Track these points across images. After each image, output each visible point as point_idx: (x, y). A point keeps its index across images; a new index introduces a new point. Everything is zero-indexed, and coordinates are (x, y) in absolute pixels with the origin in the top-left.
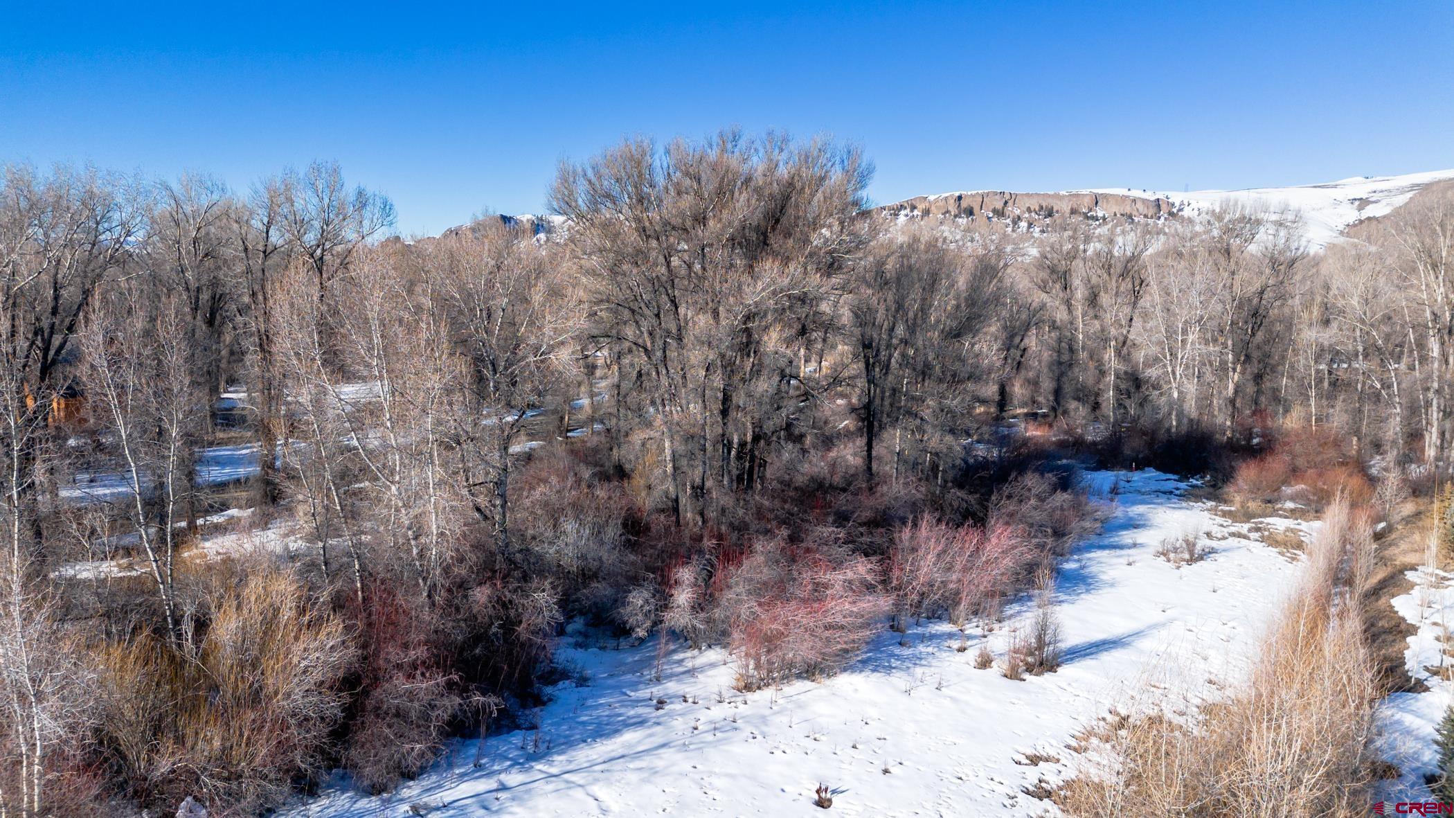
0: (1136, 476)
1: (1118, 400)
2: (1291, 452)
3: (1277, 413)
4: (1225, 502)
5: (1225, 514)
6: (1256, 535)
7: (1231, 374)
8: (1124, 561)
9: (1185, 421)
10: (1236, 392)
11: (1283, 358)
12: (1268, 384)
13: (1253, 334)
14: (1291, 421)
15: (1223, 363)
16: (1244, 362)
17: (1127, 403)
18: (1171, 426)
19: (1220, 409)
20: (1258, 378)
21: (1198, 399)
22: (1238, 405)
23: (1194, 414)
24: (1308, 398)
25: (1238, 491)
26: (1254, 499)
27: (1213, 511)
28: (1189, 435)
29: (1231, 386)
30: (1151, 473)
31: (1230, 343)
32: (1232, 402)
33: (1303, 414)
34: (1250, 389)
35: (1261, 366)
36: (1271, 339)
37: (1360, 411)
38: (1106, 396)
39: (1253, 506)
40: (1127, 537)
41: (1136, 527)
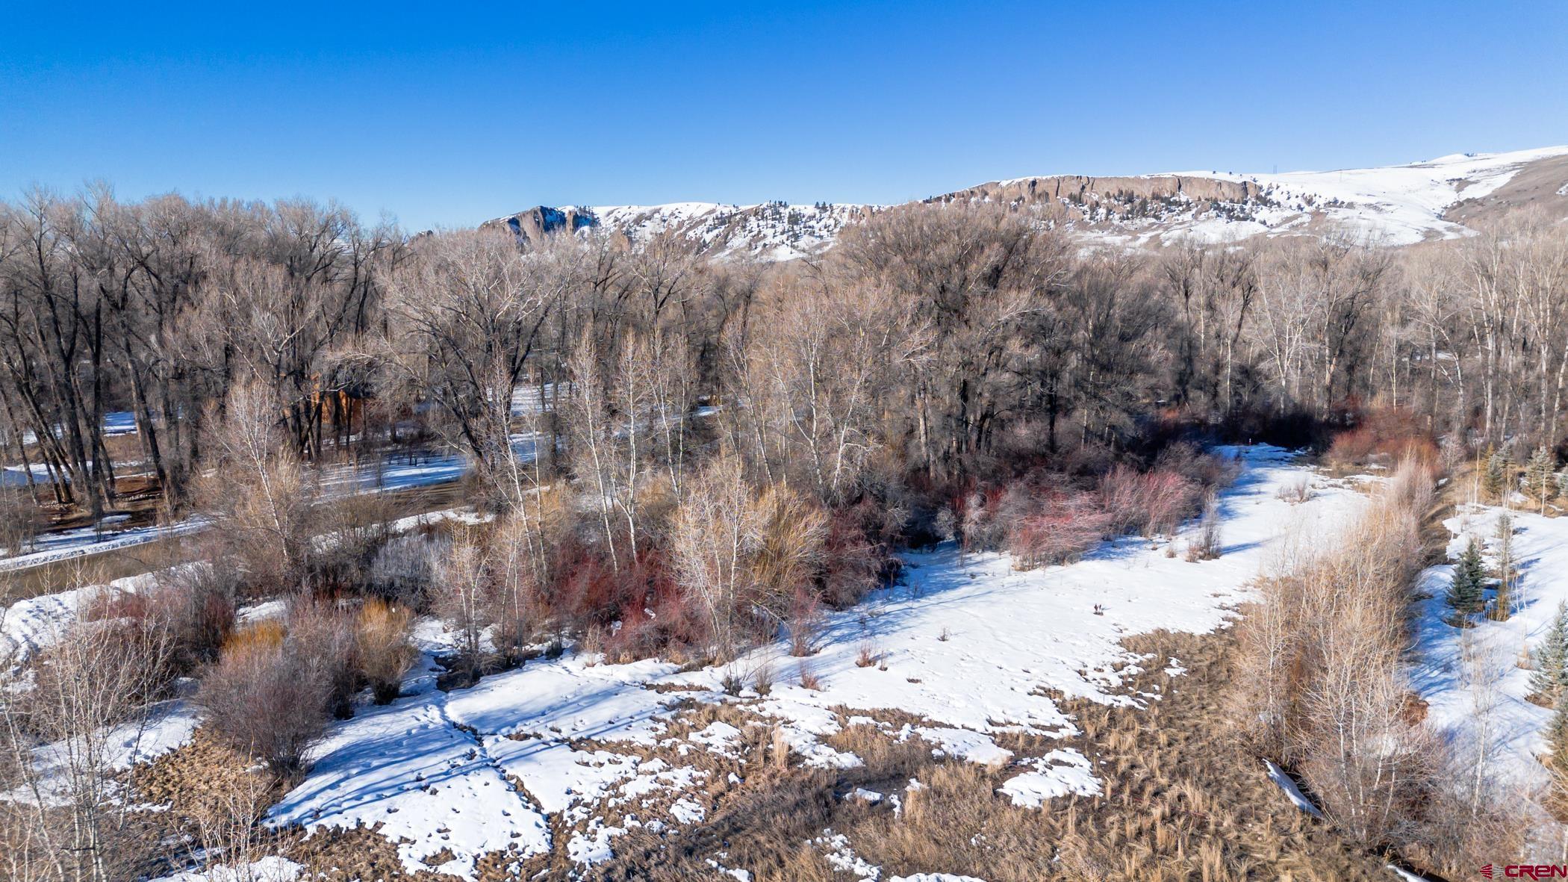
0: (1253, 449)
1: (1234, 389)
2: (1375, 427)
3: (1365, 397)
4: (1325, 465)
5: (1324, 473)
6: (1349, 486)
7: (1328, 366)
8: (1254, 502)
9: (1291, 405)
10: (1332, 381)
11: (1372, 351)
12: (1359, 374)
13: (1346, 333)
14: (1377, 403)
15: (1322, 356)
16: (1339, 356)
17: (1242, 391)
18: (1279, 409)
19: (1318, 396)
20: (1350, 369)
21: (1301, 387)
22: (1333, 392)
23: (1298, 399)
24: (1390, 384)
25: (1335, 457)
26: (1347, 463)
27: (1317, 471)
28: (1293, 416)
29: (1328, 376)
30: (1264, 447)
31: (1327, 340)
32: (1329, 389)
33: (1386, 397)
34: (1344, 378)
35: (1352, 359)
36: (1362, 336)
37: (1433, 395)
38: (1224, 386)
39: (1345, 467)
40: (1253, 488)
41: (1259, 482)
